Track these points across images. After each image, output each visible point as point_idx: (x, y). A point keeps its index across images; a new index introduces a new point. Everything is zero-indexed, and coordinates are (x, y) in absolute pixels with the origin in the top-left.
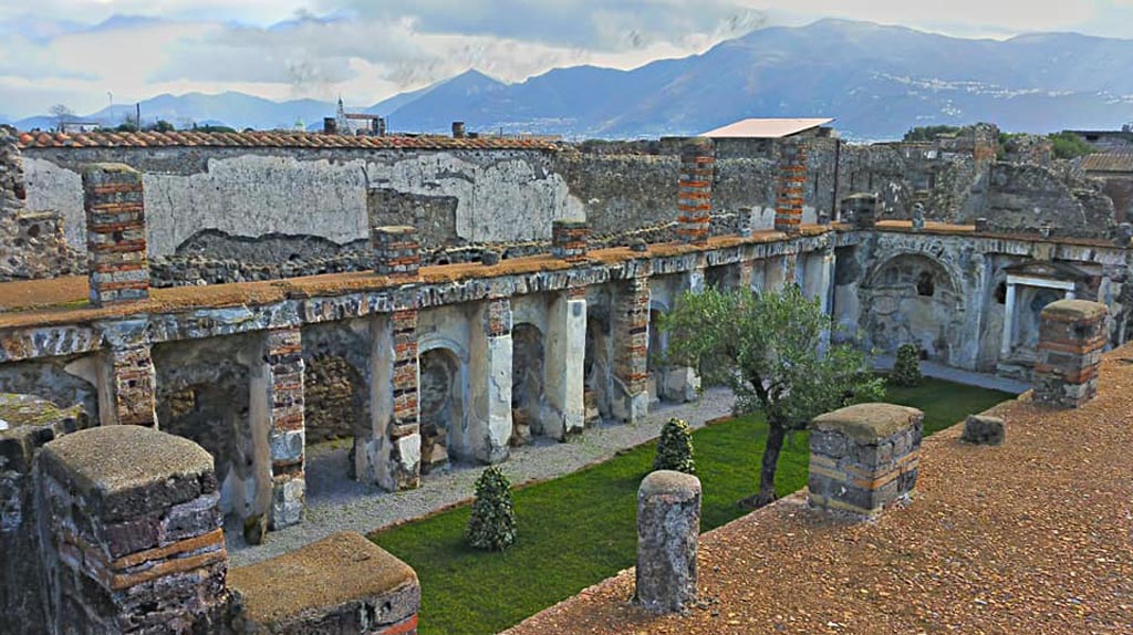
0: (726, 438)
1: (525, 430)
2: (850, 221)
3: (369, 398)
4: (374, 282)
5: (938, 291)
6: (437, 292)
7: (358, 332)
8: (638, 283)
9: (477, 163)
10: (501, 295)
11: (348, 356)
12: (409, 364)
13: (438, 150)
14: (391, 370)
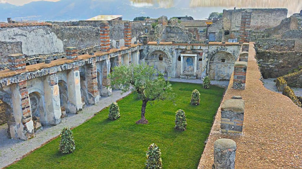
0: (124, 105)
1: (64, 113)
2: (141, 43)
3: (12, 112)
4: (12, 73)
5: (164, 59)
6: (33, 74)
7: (6, 91)
8: (93, 65)
9: (27, 31)
10: (53, 73)
11: (3, 99)
12: (26, 99)
13: (13, 27)
14: (21, 102)
